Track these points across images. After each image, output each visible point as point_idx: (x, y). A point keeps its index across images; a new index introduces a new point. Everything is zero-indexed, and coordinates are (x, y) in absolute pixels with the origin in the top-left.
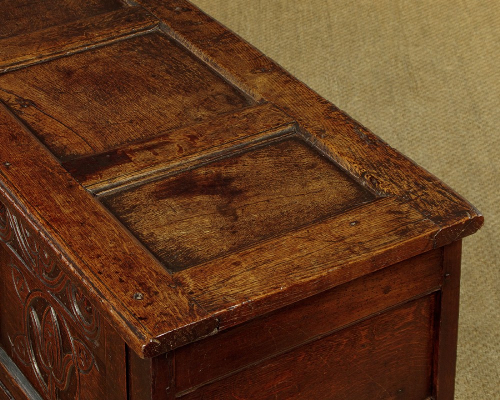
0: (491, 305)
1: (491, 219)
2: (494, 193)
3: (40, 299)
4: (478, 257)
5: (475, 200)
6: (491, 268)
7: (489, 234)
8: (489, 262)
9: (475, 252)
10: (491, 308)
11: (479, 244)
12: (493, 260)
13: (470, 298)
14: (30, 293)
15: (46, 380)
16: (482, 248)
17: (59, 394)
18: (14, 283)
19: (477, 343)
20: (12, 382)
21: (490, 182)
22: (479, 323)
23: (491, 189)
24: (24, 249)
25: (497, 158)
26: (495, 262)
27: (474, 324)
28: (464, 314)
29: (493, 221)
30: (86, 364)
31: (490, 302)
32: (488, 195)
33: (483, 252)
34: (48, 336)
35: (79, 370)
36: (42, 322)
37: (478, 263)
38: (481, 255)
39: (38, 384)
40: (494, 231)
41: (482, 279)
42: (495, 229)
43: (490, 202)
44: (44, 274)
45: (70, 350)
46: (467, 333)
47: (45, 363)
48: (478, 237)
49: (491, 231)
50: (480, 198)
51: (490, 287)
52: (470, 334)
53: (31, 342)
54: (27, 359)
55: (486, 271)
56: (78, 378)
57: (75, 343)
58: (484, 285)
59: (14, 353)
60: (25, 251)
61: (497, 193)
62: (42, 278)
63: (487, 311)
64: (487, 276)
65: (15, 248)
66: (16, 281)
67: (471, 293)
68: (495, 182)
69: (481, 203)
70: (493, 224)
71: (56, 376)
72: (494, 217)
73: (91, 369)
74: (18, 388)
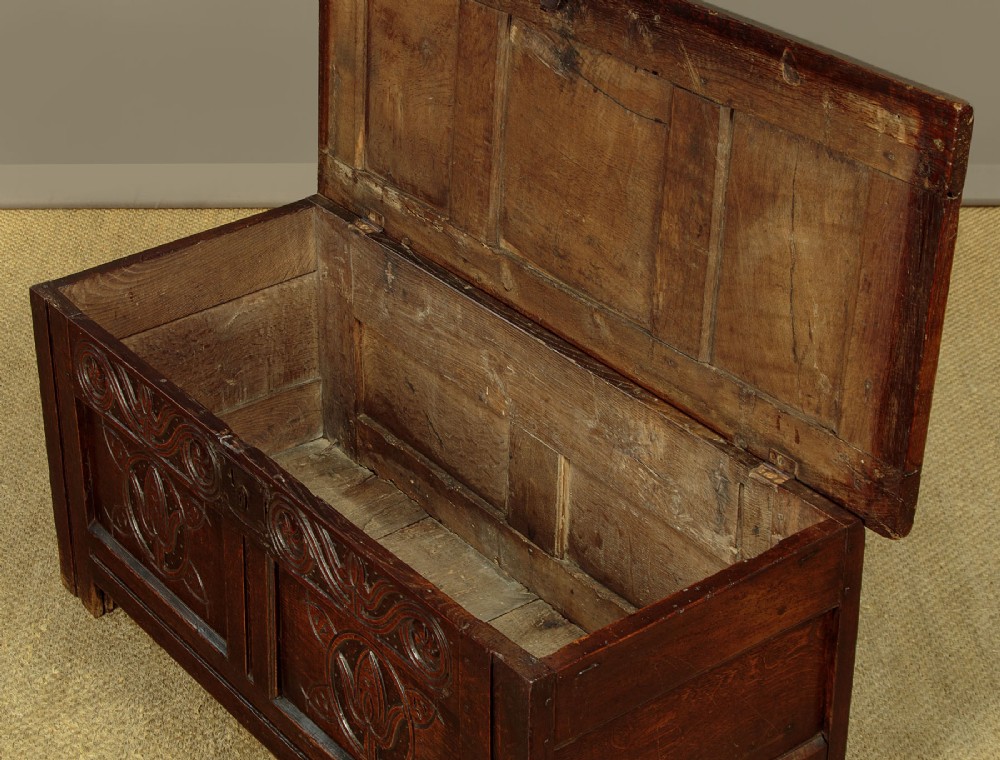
0: (927, 702)
1: (922, 584)
2: (925, 547)
3: (350, 642)
4: (908, 637)
5: (901, 557)
6: (924, 652)
7: (921, 605)
8: (922, 644)
9: (903, 629)
10: (926, 706)
11: (908, 619)
12: (927, 640)
13: (899, 692)
14: (336, 636)
15: (360, 738)
16: (911, 623)
17: (381, 753)
18: (311, 623)
19: (910, 754)
20: (311, 743)
21: (920, 532)
22: (912, 728)
23: (921, 541)
24: (332, 583)
25: (927, 499)
26: (929, 644)
27: (906, 728)
28: (892, 715)
29: (925, 587)
30: (424, 717)
31: (926, 698)
32: (917, 551)
33: (914, 629)
34: (365, 685)
35: (413, 725)
36: (356, 669)
37: (908, 644)
38: (911, 633)
39: (348, 743)
40: (927, 601)
41: (914, 667)
42: (929, 598)
43: (921, 560)
44: (363, 612)
45: (398, 700)
46: (896, 740)
47: (360, 717)
48: (906, 608)
49: (923, 601)
50: (907, 554)
51: (924, 678)
52: (900, 742)
53: (337, 694)
54: (331, 714)
55: (918, 655)
56: (411, 734)
57: (407, 693)
58: (916, 675)
59: (310, 707)
60: (334, 586)
61: (929, 547)
62: (361, 616)
63: (922, 710)
64: (920, 663)
65: (315, 582)
66: (314, 621)
67: (901, 687)
68: (926, 531)
69: (909, 561)
70: (925, 590)
71: (377, 733)
72: (926, 580)
73: (431, 722)
74: (319, 749)
